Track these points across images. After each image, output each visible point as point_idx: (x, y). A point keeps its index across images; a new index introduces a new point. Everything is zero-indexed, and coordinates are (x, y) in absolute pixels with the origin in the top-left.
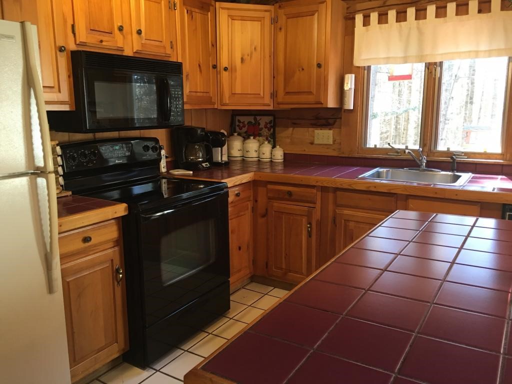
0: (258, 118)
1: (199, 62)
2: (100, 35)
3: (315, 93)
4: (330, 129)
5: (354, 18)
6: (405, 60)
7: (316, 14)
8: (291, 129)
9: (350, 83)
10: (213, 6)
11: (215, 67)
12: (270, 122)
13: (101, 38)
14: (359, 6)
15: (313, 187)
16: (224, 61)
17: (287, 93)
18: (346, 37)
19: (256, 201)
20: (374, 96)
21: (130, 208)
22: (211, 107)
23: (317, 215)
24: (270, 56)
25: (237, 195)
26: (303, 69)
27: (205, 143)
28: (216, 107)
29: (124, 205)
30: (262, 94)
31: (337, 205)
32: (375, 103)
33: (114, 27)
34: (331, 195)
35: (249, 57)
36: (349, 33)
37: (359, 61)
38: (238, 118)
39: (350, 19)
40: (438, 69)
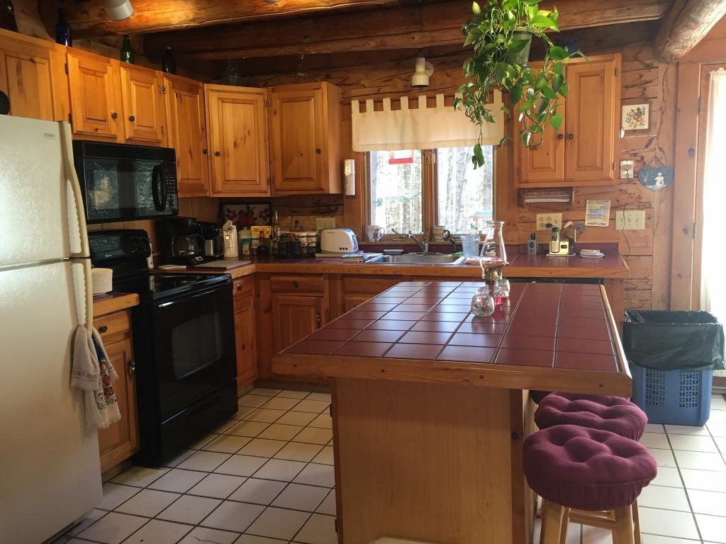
0: (251, 206)
1: (190, 146)
2: (94, 123)
3: (315, 178)
4: (332, 217)
5: (350, 104)
6: (402, 147)
7: (313, 100)
8: (290, 217)
9: (350, 168)
10: (200, 88)
11: (205, 152)
12: (266, 211)
13: (96, 126)
14: (355, 92)
15: (320, 275)
16: (216, 145)
17: (286, 179)
18: (343, 123)
19: (258, 296)
20: (376, 179)
21: (141, 298)
22: (203, 195)
23: (325, 304)
24: (265, 141)
25: (239, 288)
26: (301, 155)
27: (197, 235)
28: (208, 195)
29: (136, 295)
30: (258, 181)
31: (345, 292)
32: (377, 187)
33: (107, 115)
34: (339, 282)
35: (242, 142)
36: (346, 118)
37: (358, 146)
38: (227, 207)
39: (346, 104)
40: (434, 156)
